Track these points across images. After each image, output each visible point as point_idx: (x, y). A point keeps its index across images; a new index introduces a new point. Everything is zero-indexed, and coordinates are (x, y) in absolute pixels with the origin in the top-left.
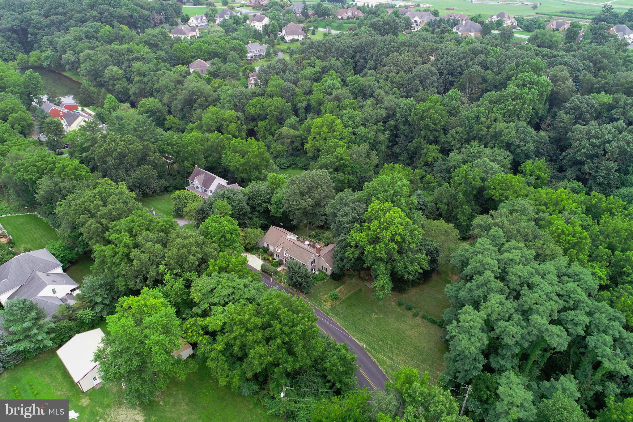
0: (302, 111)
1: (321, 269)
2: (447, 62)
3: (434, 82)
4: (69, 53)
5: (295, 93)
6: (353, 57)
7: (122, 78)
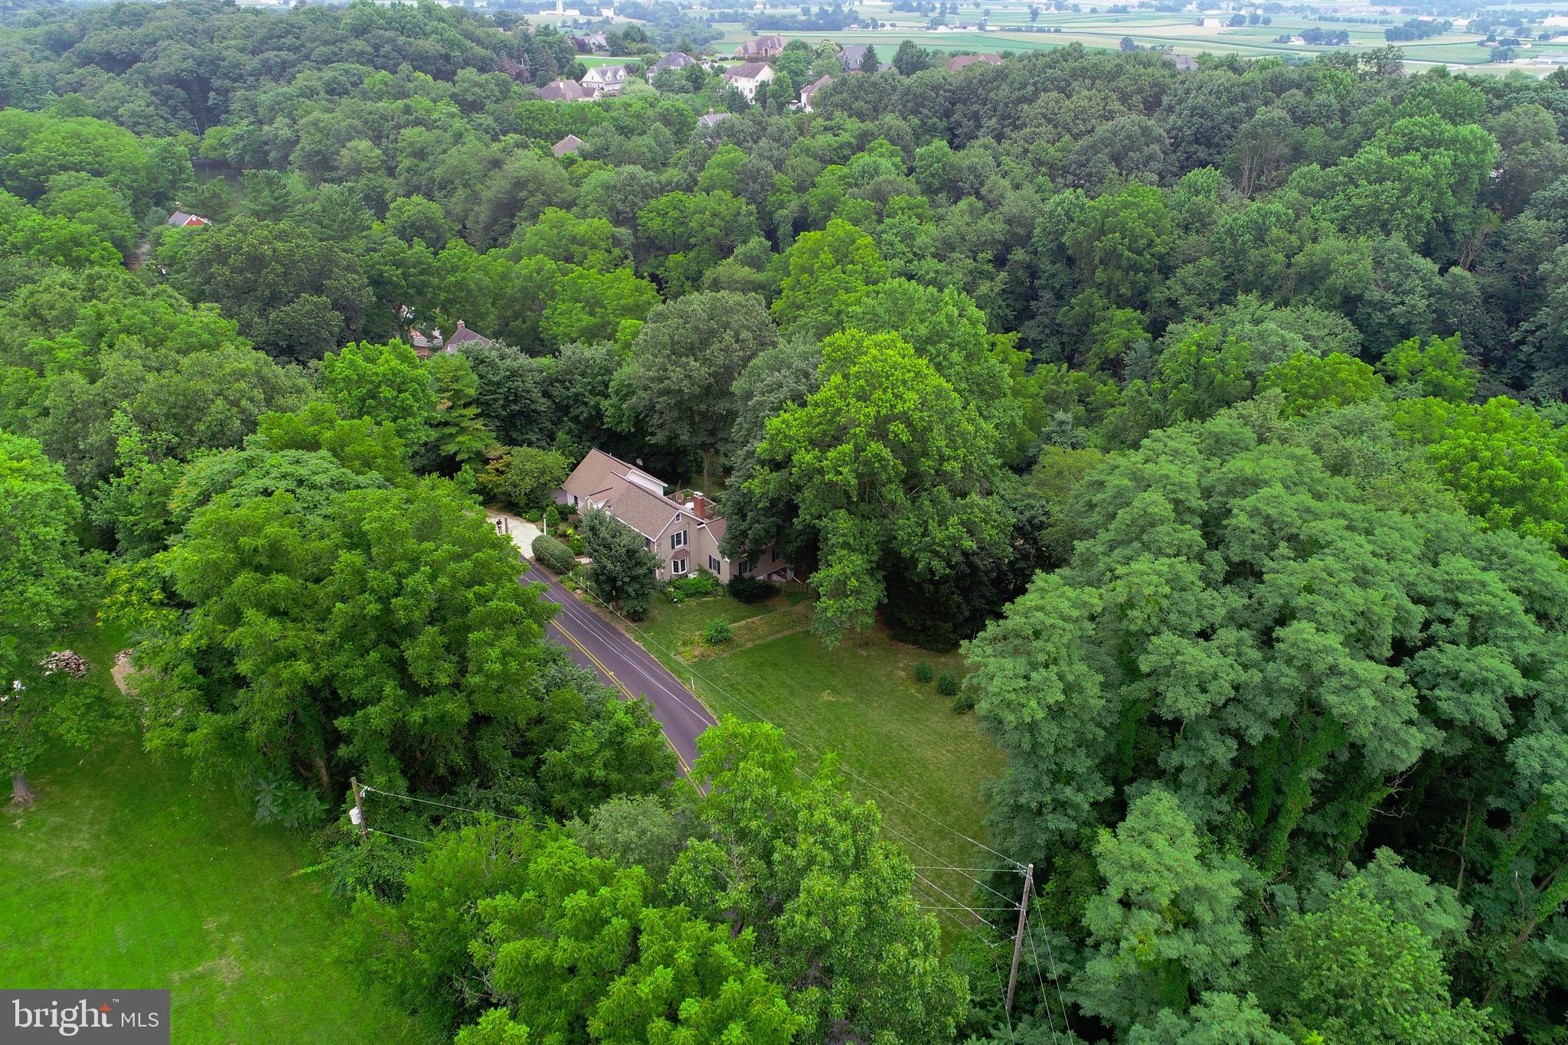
0: (785, 229)
1: (706, 566)
2: (1193, 109)
3: (1151, 157)
4: (281, 121)
5: (773, 185)
6: (948, 114)
7: (378, 168)
